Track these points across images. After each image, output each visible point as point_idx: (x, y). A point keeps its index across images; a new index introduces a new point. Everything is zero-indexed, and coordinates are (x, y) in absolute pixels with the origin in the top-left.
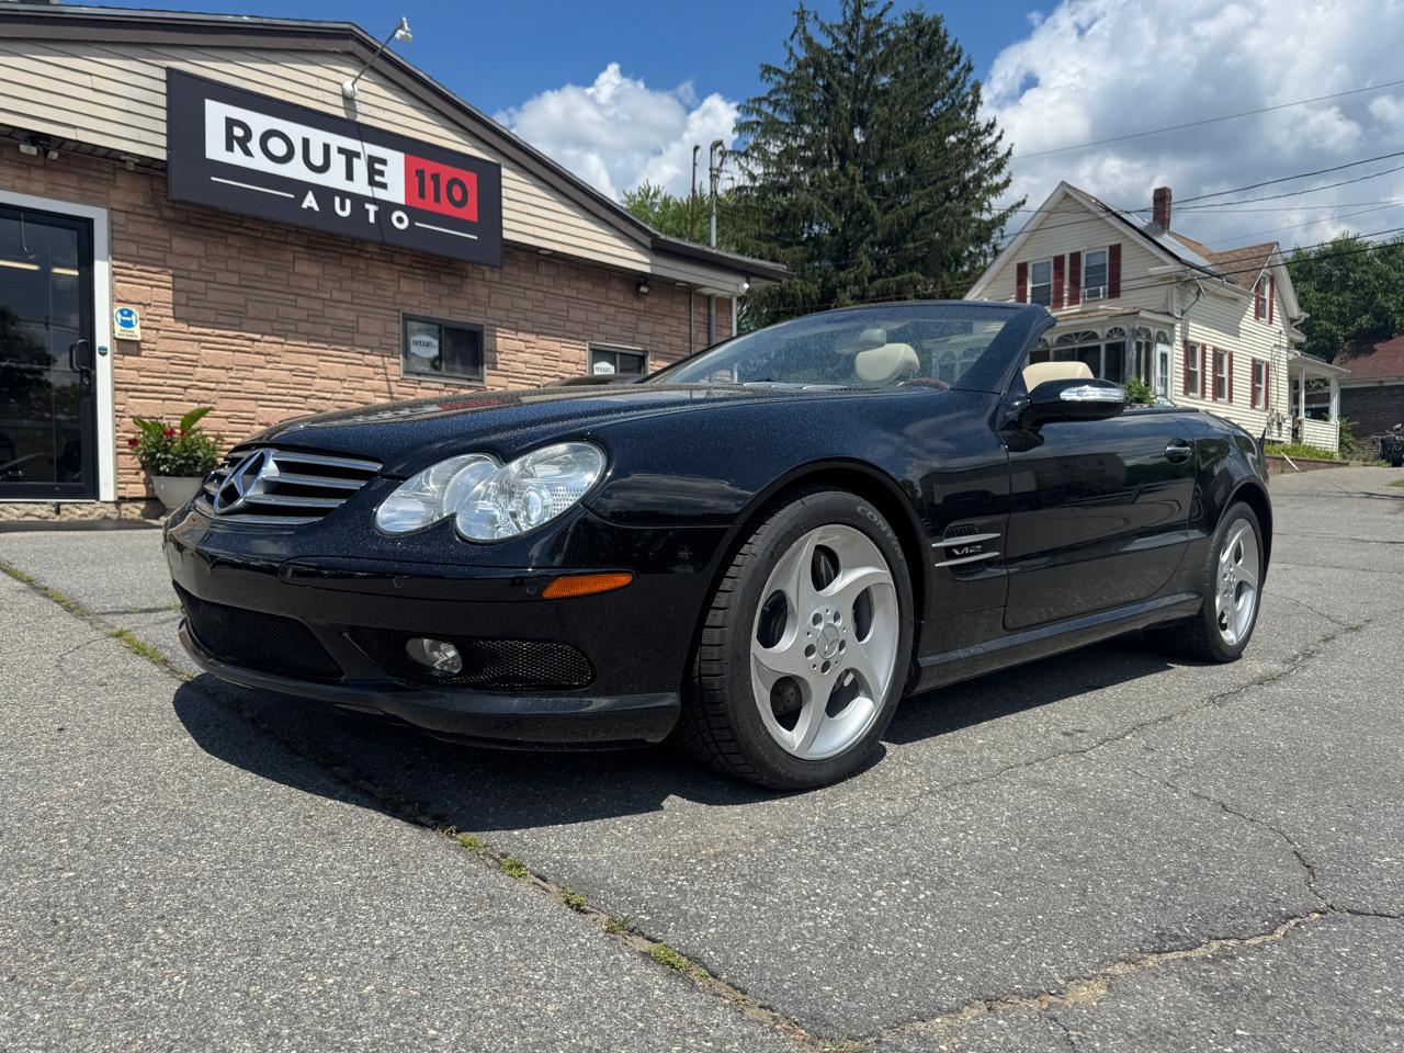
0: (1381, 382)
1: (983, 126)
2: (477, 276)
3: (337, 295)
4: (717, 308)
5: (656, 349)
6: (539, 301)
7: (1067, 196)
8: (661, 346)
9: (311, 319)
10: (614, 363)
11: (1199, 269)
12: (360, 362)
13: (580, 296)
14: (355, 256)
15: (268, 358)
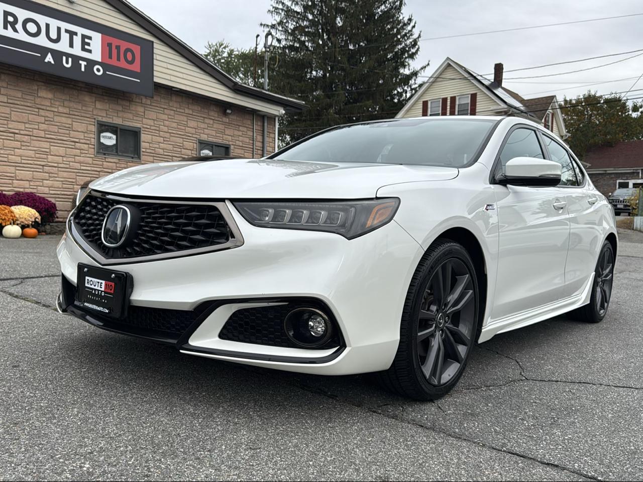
0: (606, 171)
1: (406, 20)
2: (138, 101)
3: (61, 109)
4: (267, 123)
5: (234, 144)
6: (170, 115)
7: (449, 65)
8: (237, 142)
9: (46, 123)
10: (212, 151)
11: (515, 108)
12: (73, 147)
13: (194, 114)
14: (72, 88)
15: (22, 143)
